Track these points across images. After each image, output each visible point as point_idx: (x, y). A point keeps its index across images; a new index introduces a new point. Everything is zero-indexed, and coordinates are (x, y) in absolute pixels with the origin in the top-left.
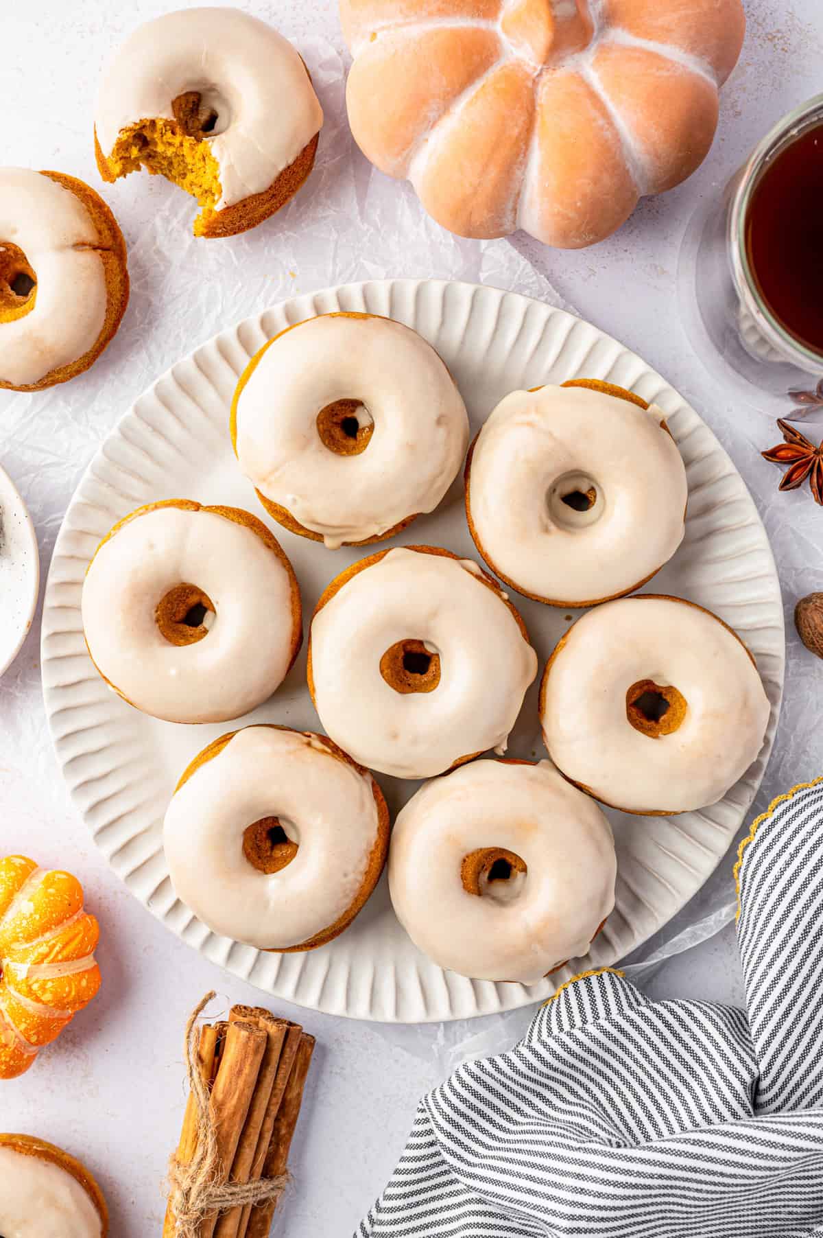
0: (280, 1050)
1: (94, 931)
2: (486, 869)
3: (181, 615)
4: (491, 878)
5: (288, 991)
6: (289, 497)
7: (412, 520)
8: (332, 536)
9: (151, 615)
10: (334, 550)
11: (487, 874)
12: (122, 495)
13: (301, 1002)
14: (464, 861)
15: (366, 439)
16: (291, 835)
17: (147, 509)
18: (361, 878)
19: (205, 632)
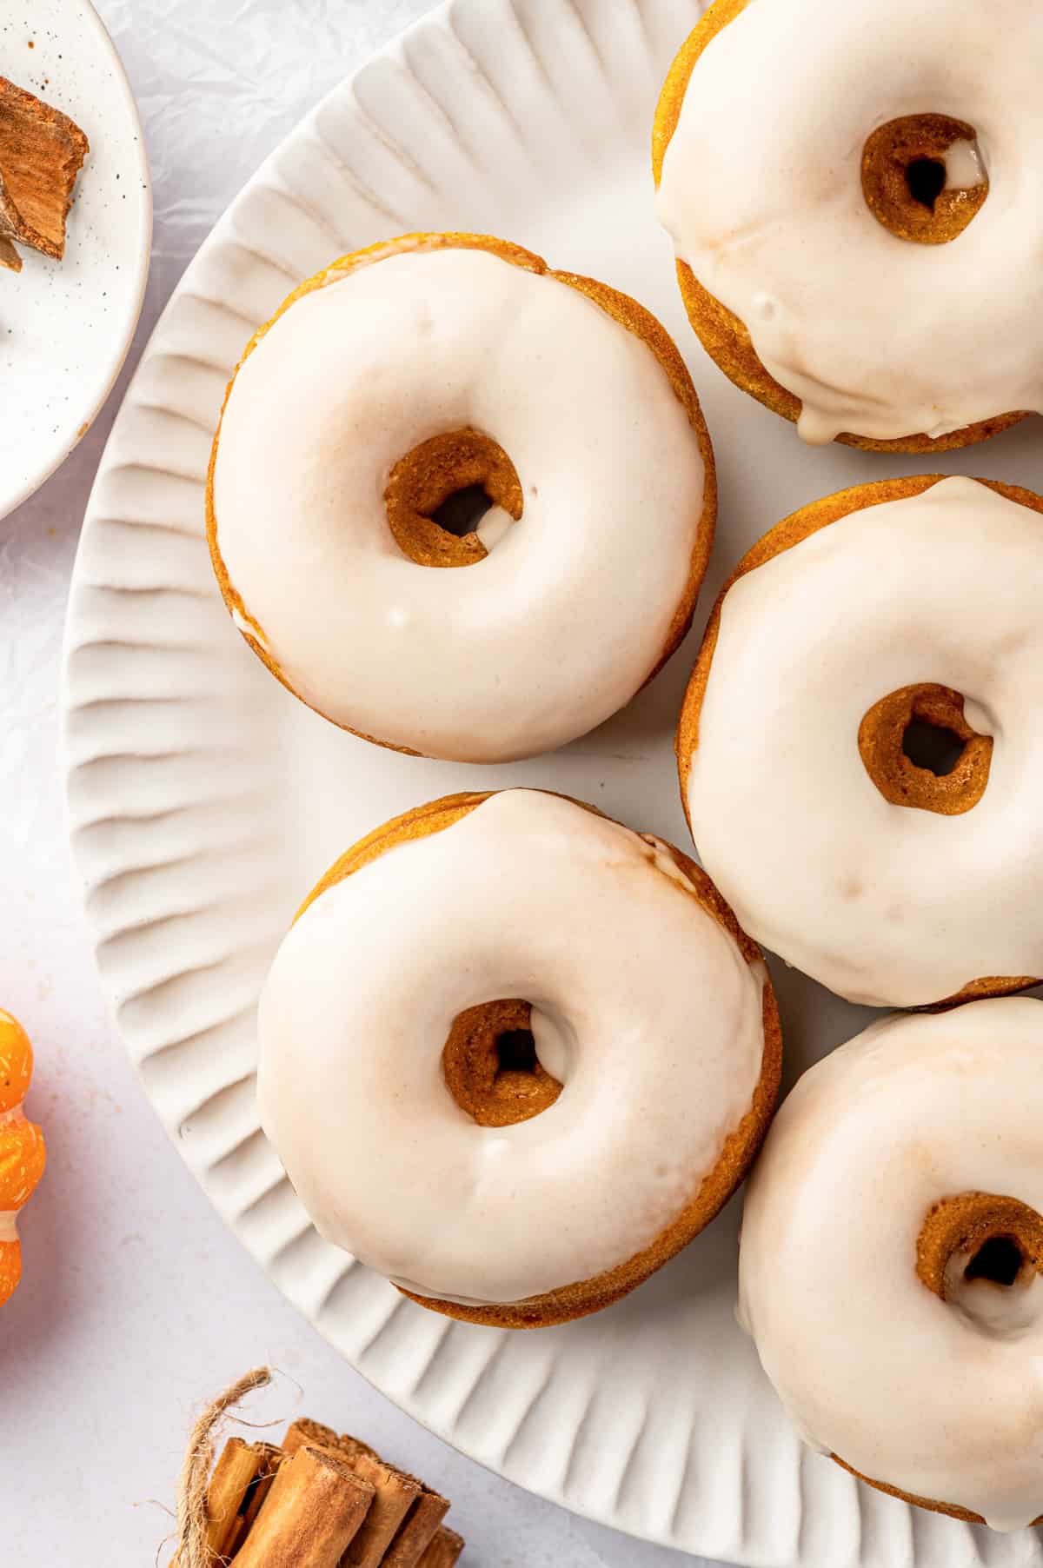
0: (391, 1535)
1: (39, 1159)
2: (967, 1250)
3: (429, 501)
4: (972, 1273)
5: (442, 1408)
6: (761, 299)
7: (1009, 424)
8: (824, 412)
9: (379, 478)
10: (813, 445)
11: (965, 1261)
12: (365, 195)
13: (464, 1443)
14: (934, 1210)
15: (955, 217)
16: (550, 1056)
17: (422, 243)
18: (691, 1188)
19: (480, 552)
